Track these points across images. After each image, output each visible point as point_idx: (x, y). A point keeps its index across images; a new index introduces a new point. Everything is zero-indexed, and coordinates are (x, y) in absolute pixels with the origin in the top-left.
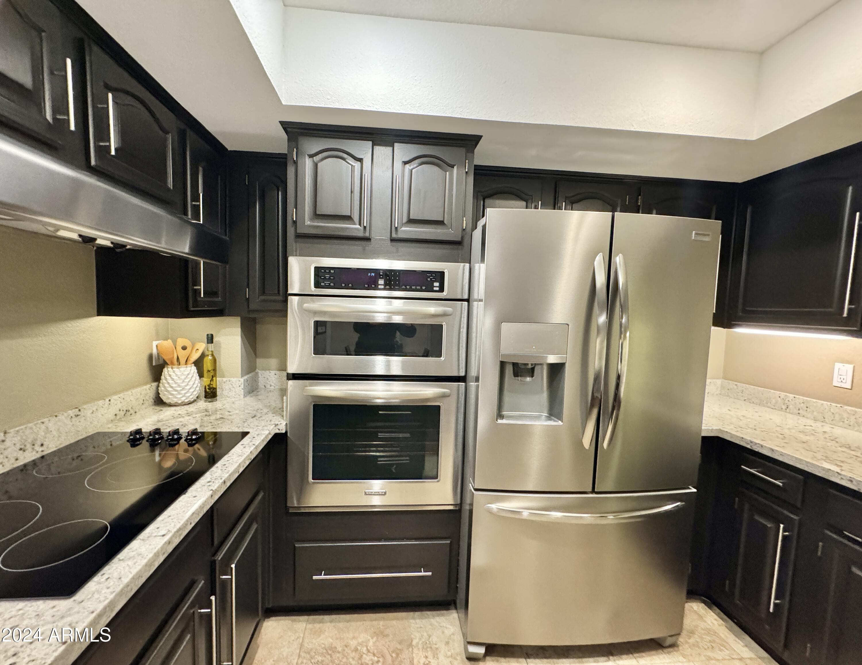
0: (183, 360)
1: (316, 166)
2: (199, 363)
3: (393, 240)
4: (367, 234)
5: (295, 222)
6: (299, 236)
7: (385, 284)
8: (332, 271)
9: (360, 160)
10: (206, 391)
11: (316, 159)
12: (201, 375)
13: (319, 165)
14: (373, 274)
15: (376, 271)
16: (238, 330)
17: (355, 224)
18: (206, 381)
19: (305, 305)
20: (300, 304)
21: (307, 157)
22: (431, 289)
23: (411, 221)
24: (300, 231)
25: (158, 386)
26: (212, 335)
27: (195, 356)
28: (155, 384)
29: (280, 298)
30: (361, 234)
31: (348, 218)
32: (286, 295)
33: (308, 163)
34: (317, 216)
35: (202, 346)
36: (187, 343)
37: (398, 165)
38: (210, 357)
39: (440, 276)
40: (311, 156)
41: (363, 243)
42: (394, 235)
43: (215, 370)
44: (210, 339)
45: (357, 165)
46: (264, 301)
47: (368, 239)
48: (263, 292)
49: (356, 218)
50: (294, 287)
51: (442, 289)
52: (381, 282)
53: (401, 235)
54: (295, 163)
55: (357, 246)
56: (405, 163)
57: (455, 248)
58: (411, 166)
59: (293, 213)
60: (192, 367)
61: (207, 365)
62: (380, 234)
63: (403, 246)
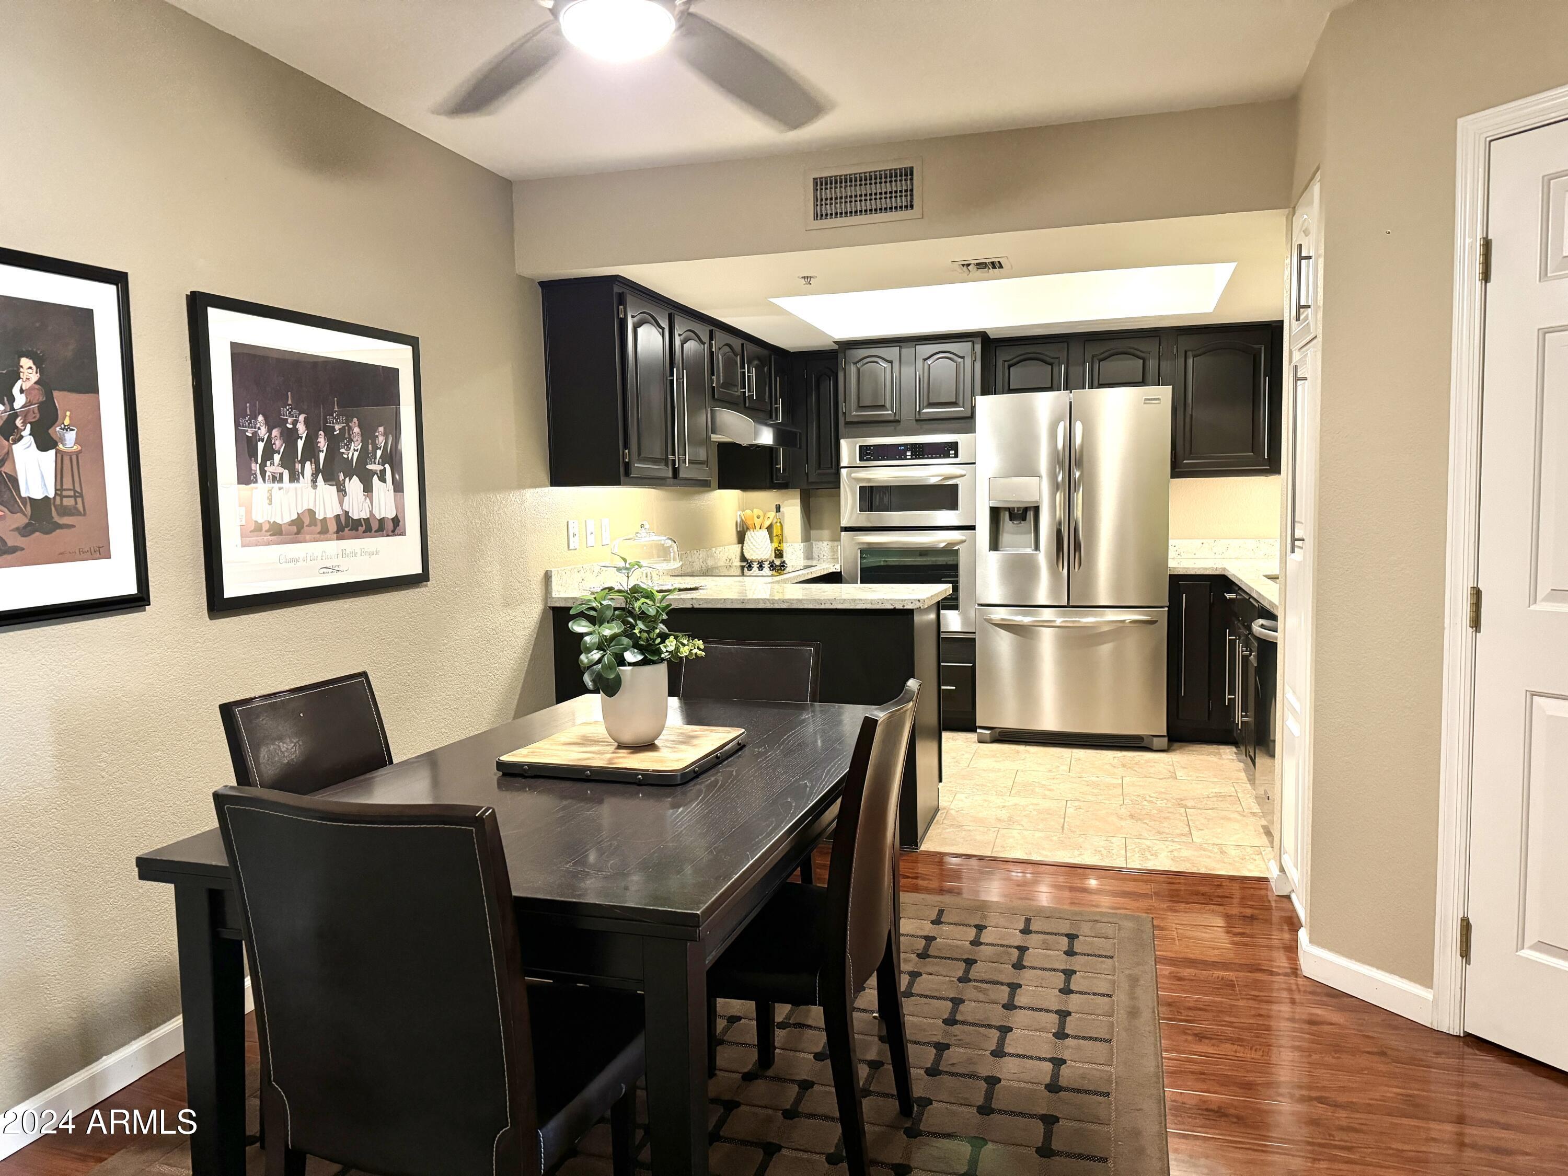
0: (758, 527)
1: (859, 370)
2: (770, 528)
3: (917, 420)
4: (897, 418)
5: (844, 414)
6: (847, 423)
7: (912, 455)
8: (872, 448)
9: (891, 362)
10: (775, 553)
11: (859, 365)
12: (772, 541)
13: (861, 369)
14: (903, 448)
15: (905, 445)
16: (798, 501)
17: (888, 411)
18: (776, 545)
19: (853, 475)
20: (849, 475)
21: (852, 364)
22: (948, 456)
23: (931, 404)
24: (848, 420)
25: (742, 549)
26: (779, 505)
27: (767, 523)
28: (740, 545)
29: (833, 471)
30: (892, 418)
31: (883, 407)
32: (838, 468)
33: (853, 369)
34: (861, 407)
35: (772, 514)
36: (761, 514)
37: (919, 363)
38: (778, 524)
39: (954, 446)
40: (855, 363)
41: (894, 424)
42: (917, 417)
43: (782, 535)
44: (778, 509)
45: (887, 366)
46: (819, 474)
47: (898, 421)
48: (819, 466)
49: (888, 405)
50: (844, 462)
51: (956, 456)
52: (909, 453)
53: (923, 417)
54: (844, 369)
55: (891, 428)
56: (925, 360)
57: (967, 422)
58: (929, 362)
59: (843, 407)
60: (765, 532)
61: (776, 531)
62: (907, 416)
63: (925, 424)
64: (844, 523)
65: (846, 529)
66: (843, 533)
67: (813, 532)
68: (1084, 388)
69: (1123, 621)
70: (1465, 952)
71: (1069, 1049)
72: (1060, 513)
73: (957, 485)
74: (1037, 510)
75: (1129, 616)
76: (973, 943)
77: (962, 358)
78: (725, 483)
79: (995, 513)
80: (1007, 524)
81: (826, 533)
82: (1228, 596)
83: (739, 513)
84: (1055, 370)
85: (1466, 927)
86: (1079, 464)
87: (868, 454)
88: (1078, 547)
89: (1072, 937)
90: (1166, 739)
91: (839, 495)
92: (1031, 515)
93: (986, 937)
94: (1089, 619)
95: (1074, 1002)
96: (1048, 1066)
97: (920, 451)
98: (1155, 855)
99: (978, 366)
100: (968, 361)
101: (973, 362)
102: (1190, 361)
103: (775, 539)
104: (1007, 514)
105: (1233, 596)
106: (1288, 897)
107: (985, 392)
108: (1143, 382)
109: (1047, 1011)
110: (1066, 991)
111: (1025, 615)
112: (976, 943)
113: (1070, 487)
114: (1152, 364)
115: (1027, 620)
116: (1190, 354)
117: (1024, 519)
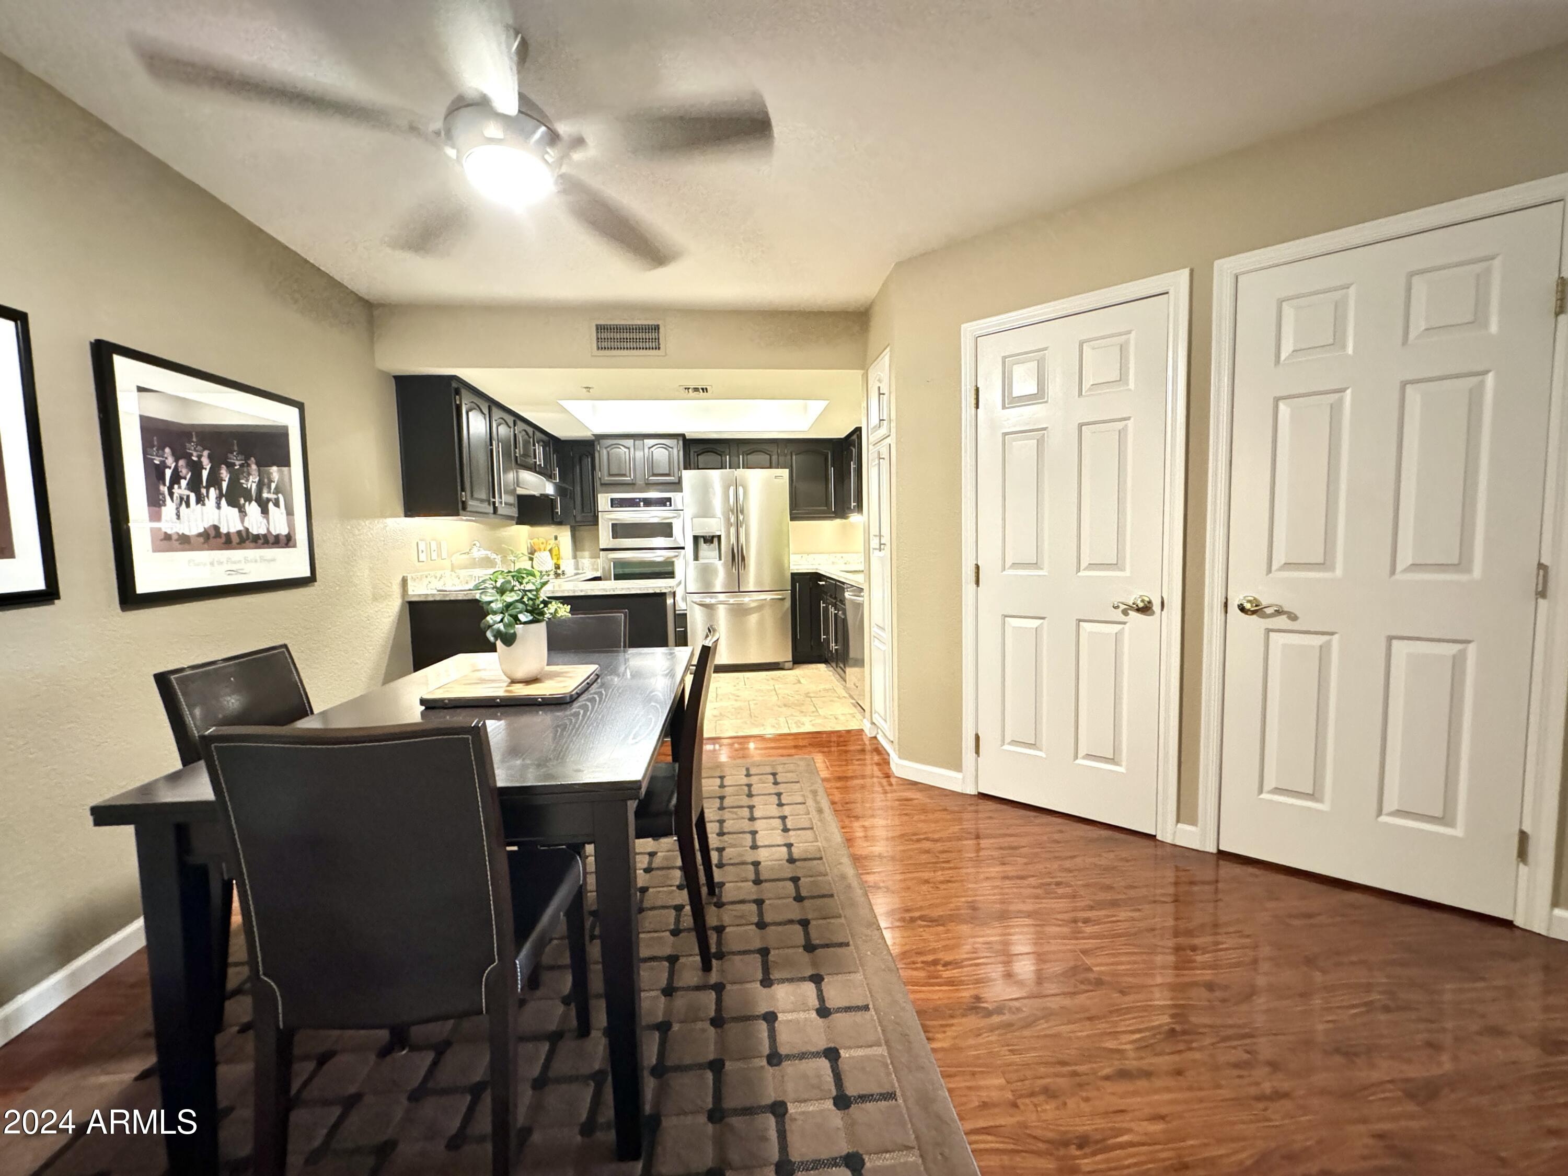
0: (542, 549)
1: (608, 453)
2: (550, 551)
3: (646, 484)
4: (634, 482)
5: (600, 479)
6: (602, 484)
8: (618, 500)
9: (628, 448)
10: (556, 566)
11: (609, 449)
12: (552, 559)
13: (610, 452)
14: (637, 500)
15: (639, 499)
16: (569, 533)
17: (628, 478)
18: (555, 561)
19: (607, 517)
20: (604, 517)
21: (604, 449)
22: (665, 506)
23: (654, 475)
24: (602, 482)
25: (532, 564)
26: (557, 535)
27: (549, 548)
28: (531, 561)
29: (593, 514)
30: (631, 482)
31: (624, 475)
32: (597, 513)
33: (605, 452)
34: (610, 475)
35: (553, 541)
36: (544, 541)
37: (646, 450)
38: (557, 548)
39: (669, 500)
40: (606, 448)
41: (632, 486)
42: (646, 482)
43: (559, 554)
44: (556, 538)
45: (626, 450)
46: (584, 515)
47: (634, 484)
48: (583, 511)
49: (628, 474)
50: (601, 508)
51: (671, 505)
52: (642, 504)
53: (649, 482)
54: (599, 452)
55: (630, 488)
56: (649, 448)
57: (677, 486)
58: (652, 449)
59: (598, 474)
60: (548, 553)
61: (554, 553)
62: (640, 482)
63: (649, 486)
64: (601, 547)
65: (603, 550)
66: (601, 552)
67: (578, 553)
68: (739, 468)
69: (766, 599)
70: (977, 752)
71: (793, 837)
72: (733, 540)
73: (671, 523)
74: (719, 537)
75: (768, 596)
76: (720, 787)
77: (672, 448)
78: (521, 521)
79: (696, 539)
80: (703, 546)
81: (587, 554)
82: (821, 583)
83: (529, 541)
84: (723, 458)
85: (977, 738)
86: (742, 512)
87: (615, 503)
88: (743, 559)
89: (774, 774)
90: (791, 663)
91: (598, 529)
92: (716, 540)
93: (727, 782)
94: (746, 599)
95: (787, 810)
96: (785, 849)
97: (648, 502)
98: (803, 724)
99: (681, 453)
100: (675, 451)
101: (678, 451)
102: (794, 457)
103: (554, 557)
104: (702, 540)
105: (823, 583)
106: (875, 738)
107: (685, 468)
108: (770, 467)
109: (774, 818)
110: (780, 805)
111: (711, 598)
112: (722, 786)
113: (738, 525)
114: (774, 458)
115: (713, 601)
116: (794, 454)
117: (712, 542)
